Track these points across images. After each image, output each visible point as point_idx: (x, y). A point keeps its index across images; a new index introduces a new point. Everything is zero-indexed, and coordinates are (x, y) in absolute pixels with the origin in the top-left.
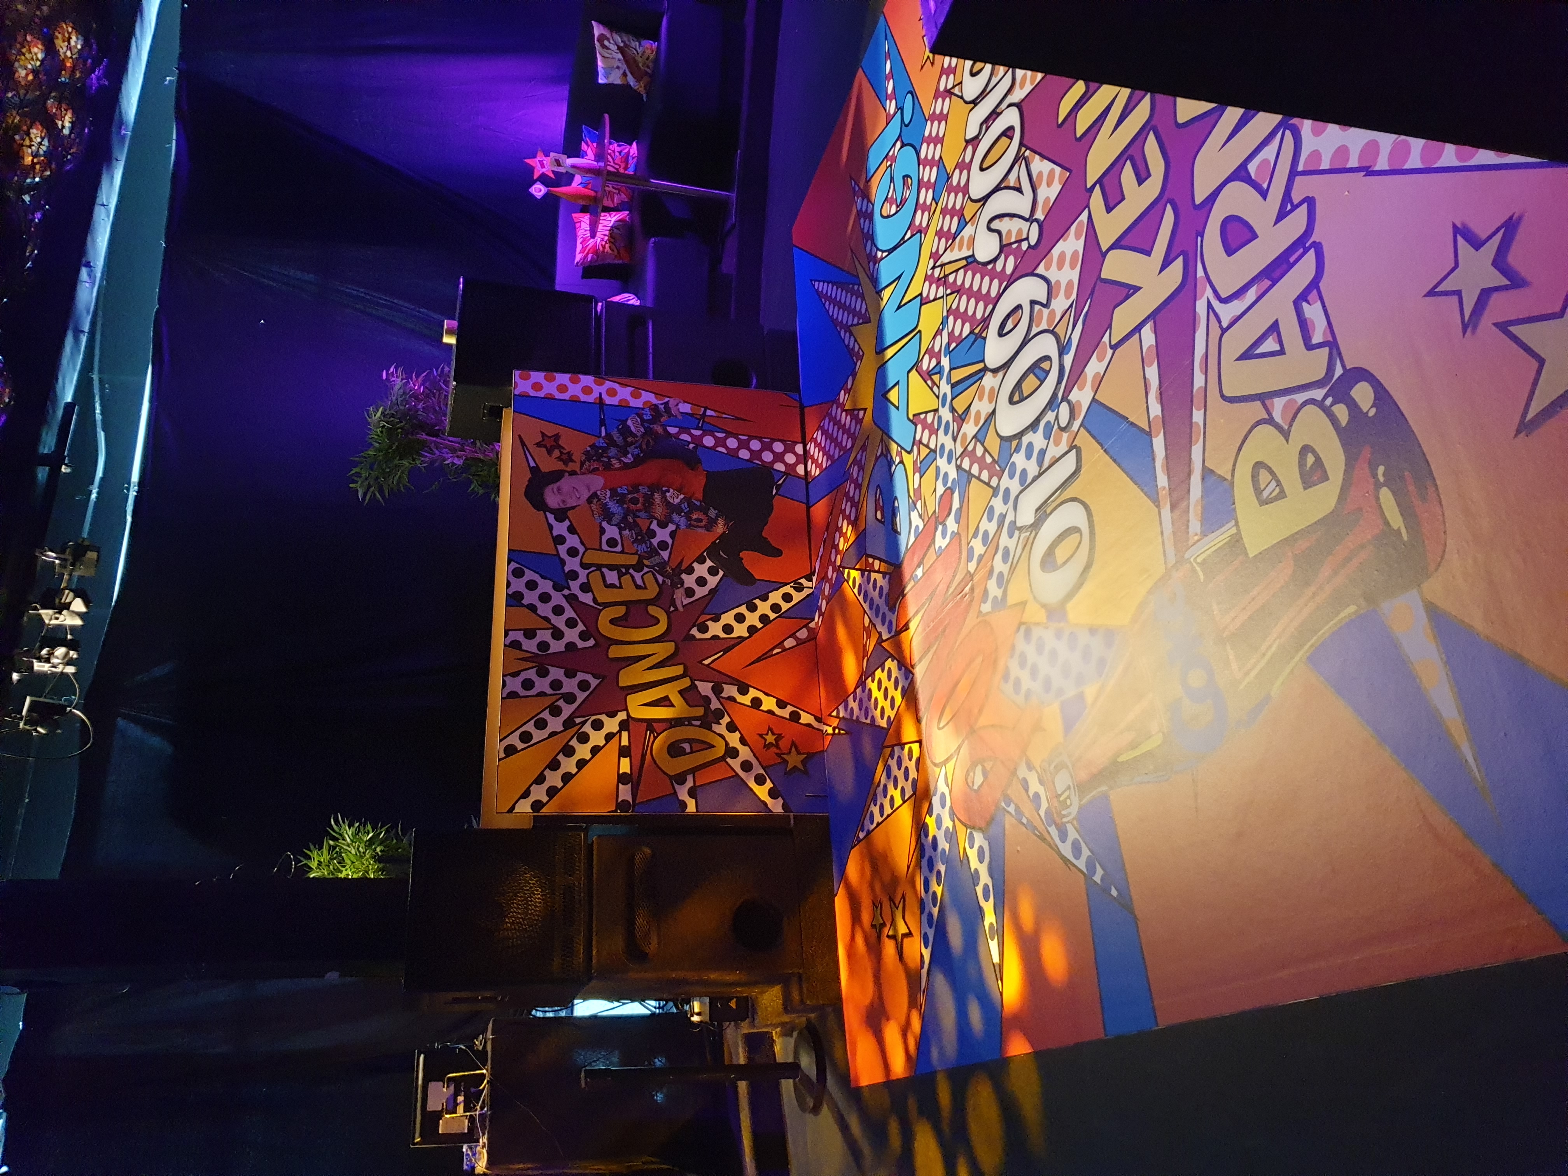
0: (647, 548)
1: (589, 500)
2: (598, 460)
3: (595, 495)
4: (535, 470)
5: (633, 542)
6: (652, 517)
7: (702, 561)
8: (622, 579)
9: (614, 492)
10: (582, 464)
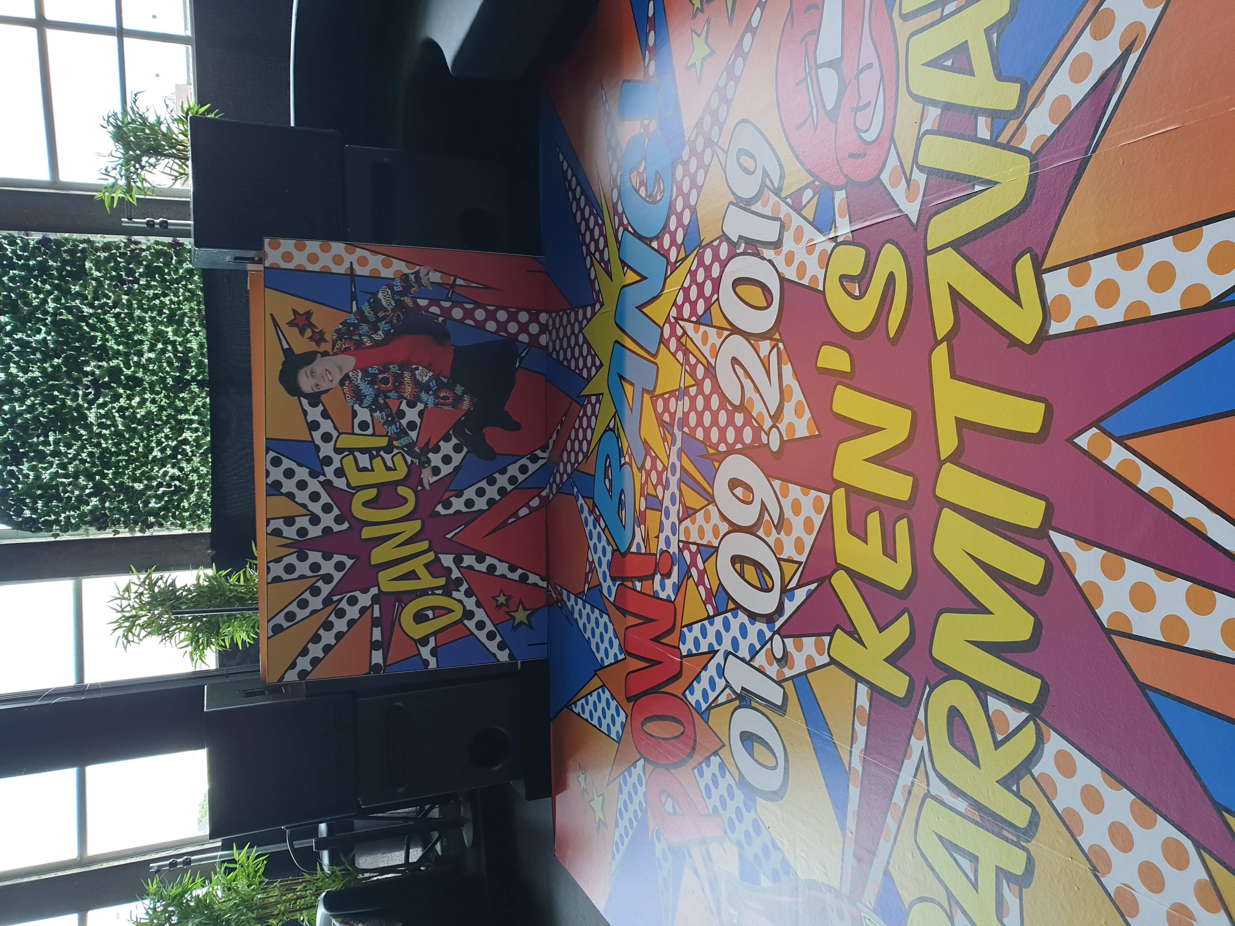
0: (397, 429)
1: (342, 383)
2: (350, 339)
3: (346, 377)
4: (288, 352)
5: (384, 424)
6: (401, 397)
7: (447, 439)
8: (374, 461)
9: (365, 373)
10: (334, 343)
